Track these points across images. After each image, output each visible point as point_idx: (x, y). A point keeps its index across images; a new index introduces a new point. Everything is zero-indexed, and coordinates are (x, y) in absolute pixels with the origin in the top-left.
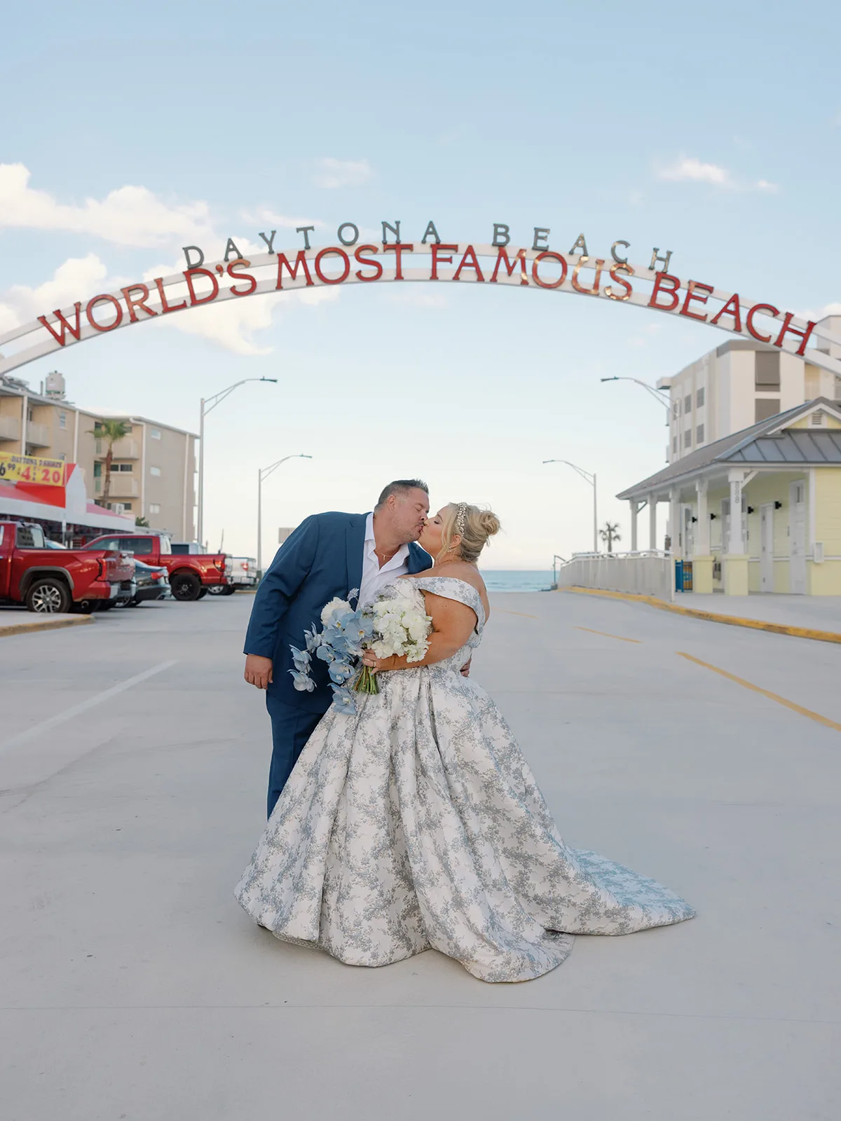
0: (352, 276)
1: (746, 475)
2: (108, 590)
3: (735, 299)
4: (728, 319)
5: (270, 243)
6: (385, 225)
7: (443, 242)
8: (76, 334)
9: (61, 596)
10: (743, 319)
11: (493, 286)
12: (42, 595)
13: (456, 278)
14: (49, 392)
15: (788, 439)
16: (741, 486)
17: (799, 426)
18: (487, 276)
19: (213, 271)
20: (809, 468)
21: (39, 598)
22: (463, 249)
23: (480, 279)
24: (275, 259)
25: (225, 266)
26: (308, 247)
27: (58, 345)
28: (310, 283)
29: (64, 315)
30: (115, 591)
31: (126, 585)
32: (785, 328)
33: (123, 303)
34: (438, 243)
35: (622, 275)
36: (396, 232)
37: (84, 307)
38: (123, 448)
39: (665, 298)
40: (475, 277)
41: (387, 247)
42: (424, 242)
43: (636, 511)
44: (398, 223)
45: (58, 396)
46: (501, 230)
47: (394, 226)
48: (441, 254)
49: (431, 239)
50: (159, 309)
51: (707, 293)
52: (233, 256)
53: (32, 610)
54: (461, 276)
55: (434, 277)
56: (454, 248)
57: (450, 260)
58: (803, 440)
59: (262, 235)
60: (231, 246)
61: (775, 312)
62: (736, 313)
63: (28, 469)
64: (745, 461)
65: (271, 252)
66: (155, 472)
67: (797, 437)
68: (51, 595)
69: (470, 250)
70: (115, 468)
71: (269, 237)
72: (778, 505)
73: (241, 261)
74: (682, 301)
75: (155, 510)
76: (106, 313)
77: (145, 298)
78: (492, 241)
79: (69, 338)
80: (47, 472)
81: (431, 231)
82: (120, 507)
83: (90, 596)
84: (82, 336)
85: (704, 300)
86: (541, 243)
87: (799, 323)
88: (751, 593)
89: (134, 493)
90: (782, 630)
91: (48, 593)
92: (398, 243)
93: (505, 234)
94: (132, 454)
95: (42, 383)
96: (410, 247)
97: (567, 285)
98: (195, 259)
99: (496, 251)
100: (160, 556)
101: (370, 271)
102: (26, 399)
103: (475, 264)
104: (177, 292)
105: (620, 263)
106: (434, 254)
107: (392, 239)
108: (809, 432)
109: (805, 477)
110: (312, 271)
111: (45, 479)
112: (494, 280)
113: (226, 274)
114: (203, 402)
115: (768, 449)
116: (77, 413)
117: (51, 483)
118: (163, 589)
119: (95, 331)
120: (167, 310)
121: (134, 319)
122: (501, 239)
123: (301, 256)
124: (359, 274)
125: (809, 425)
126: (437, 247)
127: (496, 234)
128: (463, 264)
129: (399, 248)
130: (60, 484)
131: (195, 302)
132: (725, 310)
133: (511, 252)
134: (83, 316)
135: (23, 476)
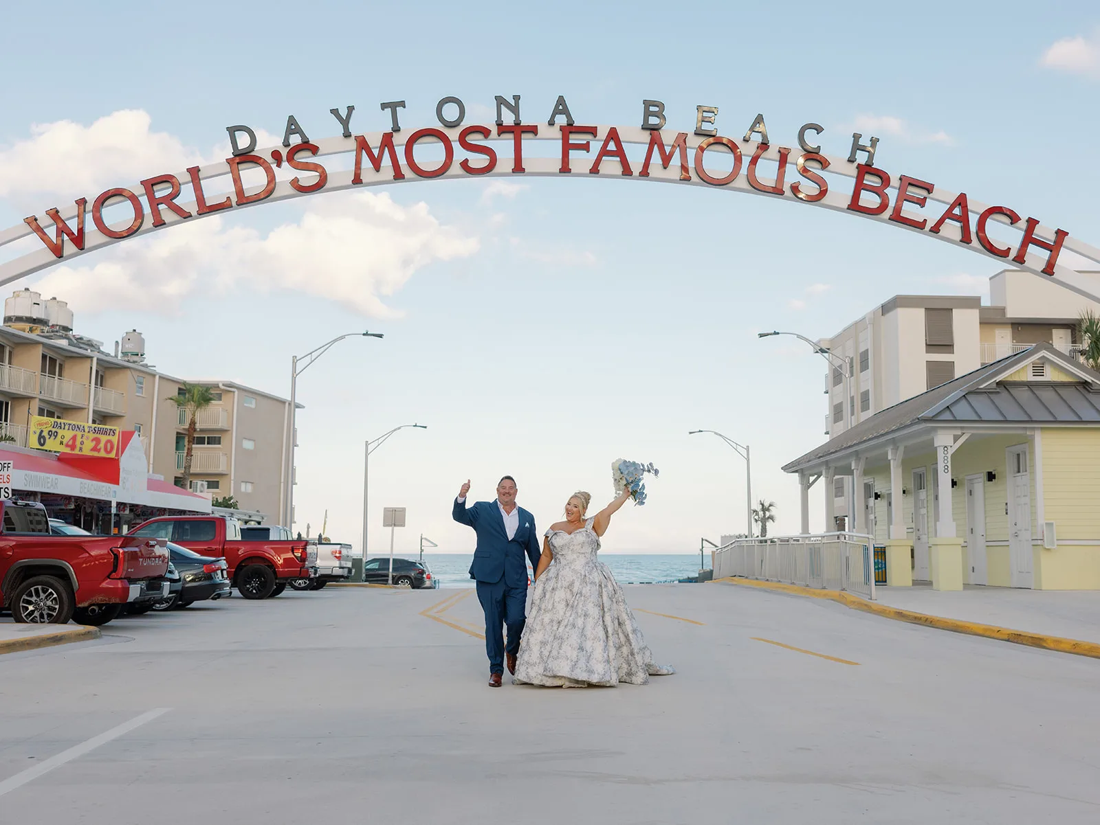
0: (456, 168)
1: (956, 438)
2: (126, 591)
3: (961, 201)
4: (952, 229)
5: (345, 123)
6: (500, 101)
7: (578, 123)
8: (79, 240)
9: (60, 600)
10: (973, 228)
11: (643, 183)
12: (34, 599)
13: (595, 170)
14: (124, 354)
15: (1004, 394)
16: (951, 451)
17: (1016, 379)
18: (636, 168)
19: (269, 159)
20: (1034, 429)
21: (30, 603)
22: (603, 133)
23: (627, 172)
24: (352, 144)
25: (284, 152)
26: (396, 129)
27: (53, 257)
28: (399, 176)
29: (63, 215)
30: (135, 592)
31: (154, 582)
32: (1029, 239)
33: (144, 201)
34: (570, 125)
35: (814, 167)
36: (515, 110)
37: (89, 207)
38: (208, 417)
39: (869, 199)
40: (619, 169)
41: (502, 129)
42: (551, 123)
43: (806, 486)
44: (517, 98)
45: (135, 358)
46: (653, 108)
47: (513, 103)
48: (574, 139)
49: (561, 120)
50: (193, 209)
51: (924, 193)
52: (295, 140)
53: (19, 620)
54: (603, 168)
55: (565, 169)
56: (592, 131)
57: (586, 147)
58: (1023, 395)
59: (335, 112)
60: (293, 126)
61: (1013, 218)
62: (963, 219)
63: (74, 438)
64: (956, 421)
65: (347, 135)
66: (248, 445)
67: (1015, 392)
68: (46, 601)
69: (613, 135)
70: (201, 441)
71: (344, 114)
72: (991, 476)
73: (307, 146)
74: (892, 203)
75: (246, 488)
76: (118, 215)
77: (176, 194)
78: (640, 121)
79: (69, 248)
80: (97, 441)
81: (561, 107)
82: (202, 485)
83: (99, 599)
84: (88, 243)
85: (921, 202)
86: (706, 127)
87: (1045, 232)
88: (967, 586)
89: (222, 469)
90: (1037, 642)
91: (43, 596)
92: (517, 124)
93: (659, 115)
94: (221, 425)
95: (117, 342)
96: (533, 130)
97: (741, 181)
98: (243, 141)
99: (646, 136)
100: (225, 541)
101: (478, 160)
102: (95, 360)
103: (620, 153)
104: (218, 188)
105: (812, 155)
106: (565, 140)
107: (508, 119)
108: (1030, 385)
109: (1030, 441)
110: (402, 161)
111: (95, 449)
112: (645, 173)
113: (285, 164)
114: (295, 361)
115: (983, 406)
116: (157, 377)
117: (103, 454)
118: (221, 586)
119: (104, 239)
120: (206, 209)
121: (159, 223)
122: (653, 121)
123: (387, 141)
124: (465, 164)
125: (1029, 377)
126: (570, 129)
127: (647, 114)
128: (604, 152)
129: (518, 131)
130: (113, 455)
131: (244, 200)
132: (948, 215)
133: (668, 136)
134: (89, 218)
135: (67, 445)
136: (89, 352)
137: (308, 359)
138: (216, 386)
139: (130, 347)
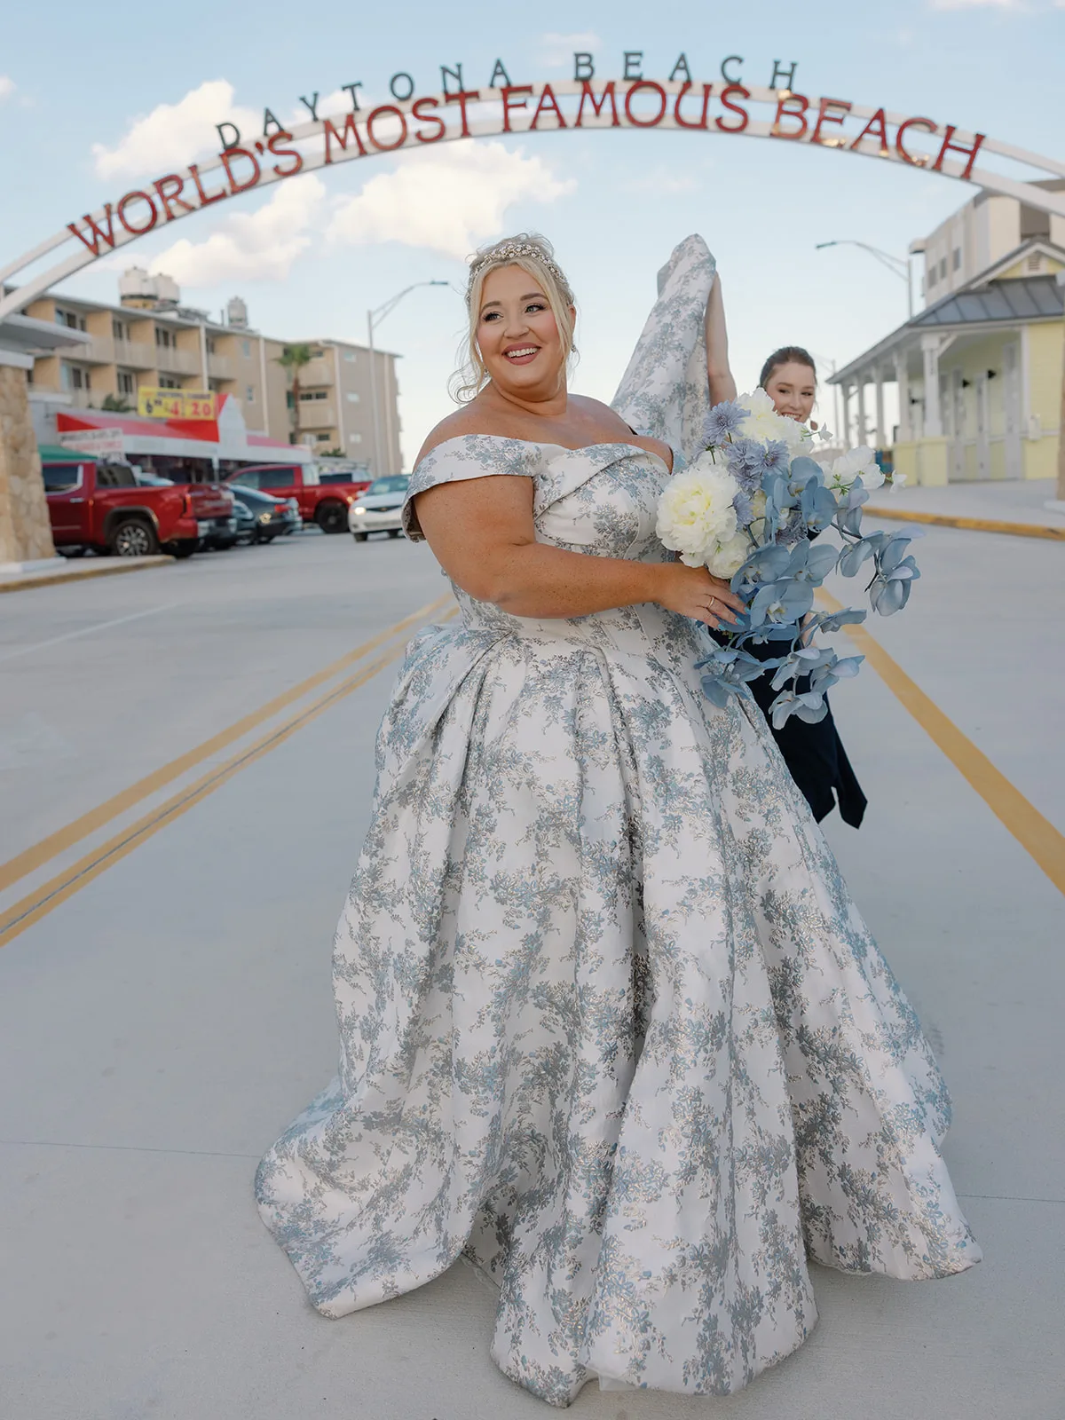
0: (411, 139)
1: (942, 341)
2: (196, 528)
3: (880, 116)
4: (872, 141)
5: (313, 109)
6: (445, 70)
7: (516, 83)
8: (110, 240)
9: (146, 538)
10: (891, 140)
11: (578, 133)
12: (127, 538)
13: (533, 127)
14: (231, 320)
15: (996, 292)
16: (937, 354)
17: (1010, 275)
18: (570, 119)
19: (252, 149)
20: (1020, 325)
21: (124, 541)
22: (539, 90)
23: (562, 124)
24: (321, 127)
25: (265, 142)
26: (357, 109)
27: (90, 255)
28: (363, 152)
29: (94, 219)
30: (204, 528)
31: (222, 520)
32: (946, 146)
33: (157, 199)
34: (509, 84)
35: (735, 99)
36: (458, 77)
37: (114, 209)
38: (310, 375)
39: (790, 124)
40: (555, 123)
41: (449, 97)
42: (492, 86)
43: (847, 396)
44: (459, 66)
45: (241, 324)
46: (583, 59)
47: (455, 70)
48: (512, 100)
49: (500, 82)
50: (196, 202)
51: (844, 111)
52: (273, 129)
53: (118, 554)
54: (540, 124)
55: (507, 128)
56: (528, 89)
57: (524, 105)
58: (1017, 292)
59: (303, 99)
60: (269, 118)
61: (931, 126)
62: (882, 133)
63: (176, 404)
64: (939, 324)
65: (315, 119)
66: (353, 398)
67: (1009, 290)
68: (134, 537)
69: (548, 90)
70: (309, 397)
71: (310, 100)
72: (991, 374)
73: (283, 134)
74: (812, 125)
75: (355, 438)
76: (138, 214)
77: (180, 189)
78: (572, 75)
79: (104, 246)
80: (196, 405)
81: (499, 69)
82: (311, 439)
83: (177, 535)
84: (118, 241)
85: (840, 121)
86: (633, 71)
87: (964, 138)
88: (951, 481)
89: (330, 422)
91: (133, 535)
92: (462, 90)
93: (589, 65)
94: (325, 380)
95: (222, 312)
96: (475, 95)
97: (669, 119)
98: (230, 137)
99: (579, 87)
100: (302, 487)
101: (430, 129)
102: (203, 332)
103: (555, 107)
104: (214, 181)
105: (734, 87)
106: (505, 99)
107: (453, 87)
108: (1025, 281)
109: (1016, 338)
110: (364, 137)
111: (196, 413)
112: (578, 124)
113: (267, 152)
114: (370, 315)
115: (971, 307)
116: (262, 343)
117: (202, 417)
118: (293, 523)
119: (129, 235)
120: (206, 201)
121: (171, 217)
122: (584, 72)
123: (350, 121)
124: (419, 135)
125: (1025, 272)
126: (508, 90)
127: (578, 65)
128: (541, 108)
129: (463, 97)
130: (211, 417)
131: (237, 190)
132: (867, 130)
133: (598, 86)
134: (115, 218)
135: (172, 411)
136: (196, 322)
137: (381, 313)
138: (315, 344)
139: (235, 314)
